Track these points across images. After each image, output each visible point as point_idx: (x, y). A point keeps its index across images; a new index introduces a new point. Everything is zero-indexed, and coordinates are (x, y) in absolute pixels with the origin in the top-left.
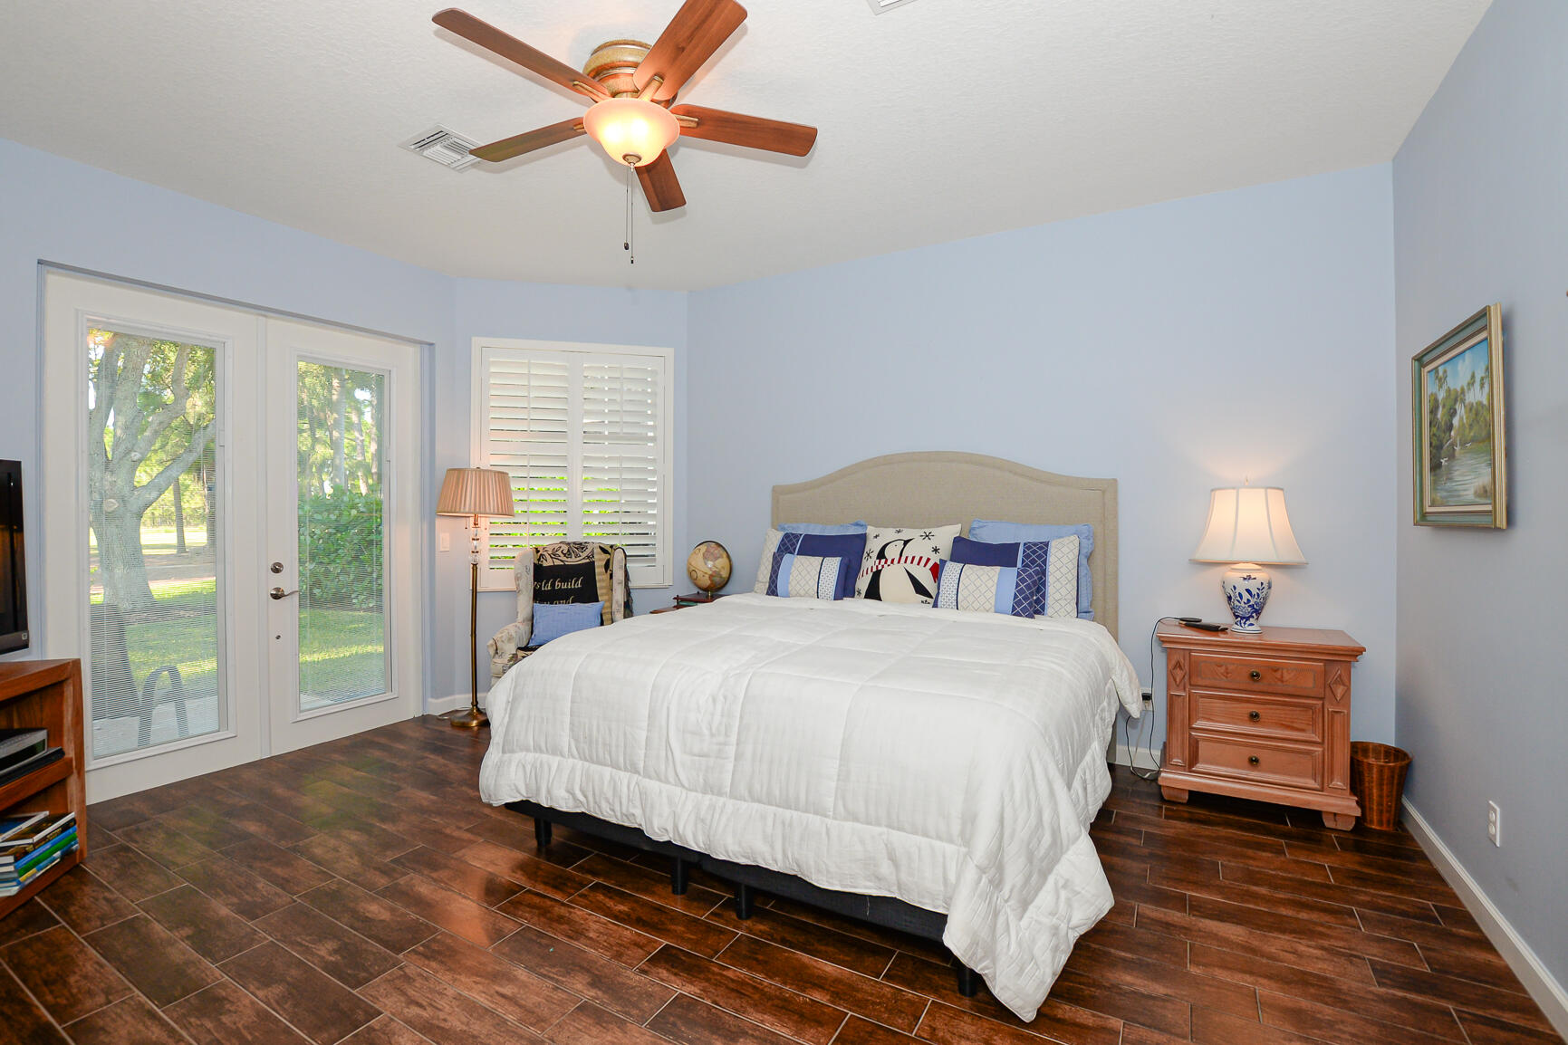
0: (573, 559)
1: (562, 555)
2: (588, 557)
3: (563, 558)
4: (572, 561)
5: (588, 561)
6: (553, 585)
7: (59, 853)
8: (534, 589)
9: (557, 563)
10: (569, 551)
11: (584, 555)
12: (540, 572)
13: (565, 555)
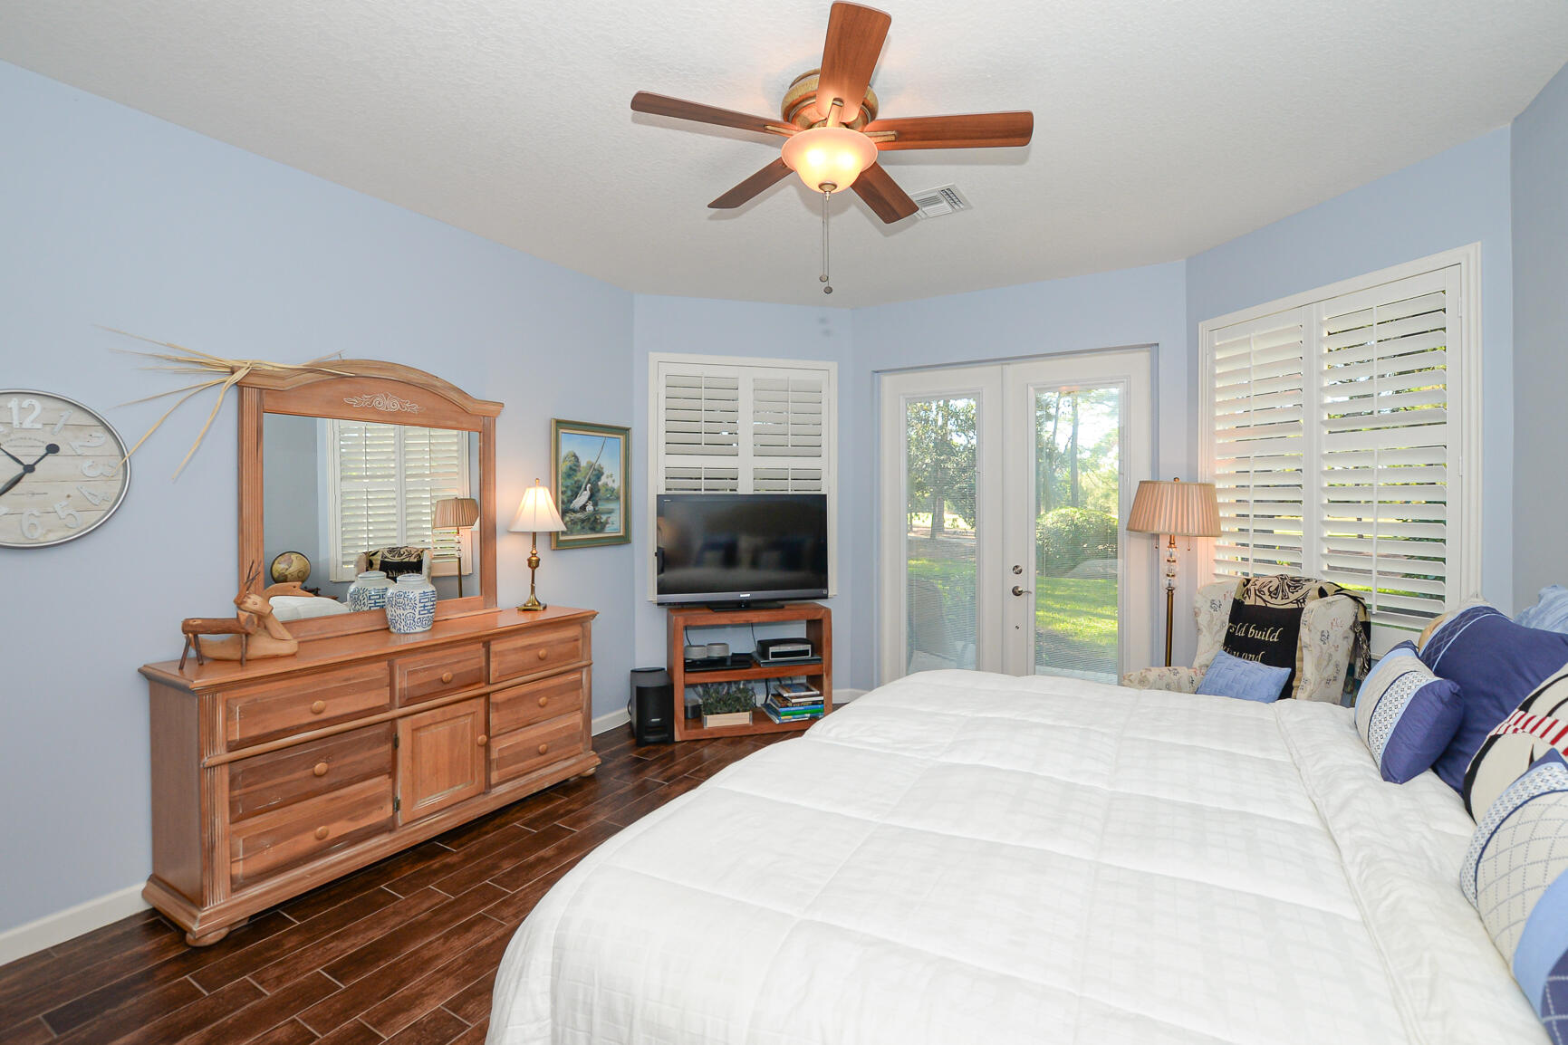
0: (1279, 601)
1: (1267, 593)
2: (1298, 601)
3: (1267, 597)
4: (1277, 603)
5: (1295, 606)
6: (1247, 631)
7: (809, 715)
8: (1228, 631)
9: (1260, 603)
10: (1277, 589)
11: (1293, 597)
12: (1240, 612)
13: (1270, 592)
